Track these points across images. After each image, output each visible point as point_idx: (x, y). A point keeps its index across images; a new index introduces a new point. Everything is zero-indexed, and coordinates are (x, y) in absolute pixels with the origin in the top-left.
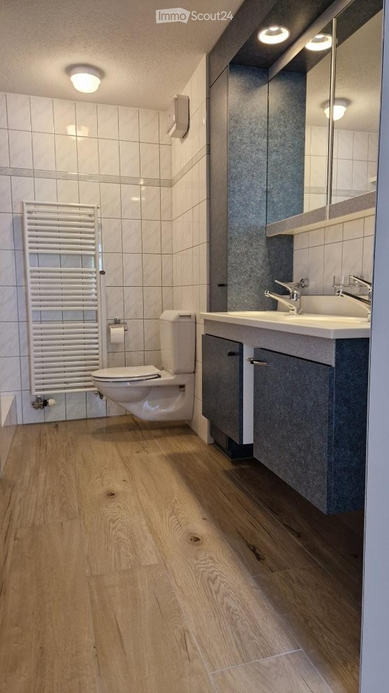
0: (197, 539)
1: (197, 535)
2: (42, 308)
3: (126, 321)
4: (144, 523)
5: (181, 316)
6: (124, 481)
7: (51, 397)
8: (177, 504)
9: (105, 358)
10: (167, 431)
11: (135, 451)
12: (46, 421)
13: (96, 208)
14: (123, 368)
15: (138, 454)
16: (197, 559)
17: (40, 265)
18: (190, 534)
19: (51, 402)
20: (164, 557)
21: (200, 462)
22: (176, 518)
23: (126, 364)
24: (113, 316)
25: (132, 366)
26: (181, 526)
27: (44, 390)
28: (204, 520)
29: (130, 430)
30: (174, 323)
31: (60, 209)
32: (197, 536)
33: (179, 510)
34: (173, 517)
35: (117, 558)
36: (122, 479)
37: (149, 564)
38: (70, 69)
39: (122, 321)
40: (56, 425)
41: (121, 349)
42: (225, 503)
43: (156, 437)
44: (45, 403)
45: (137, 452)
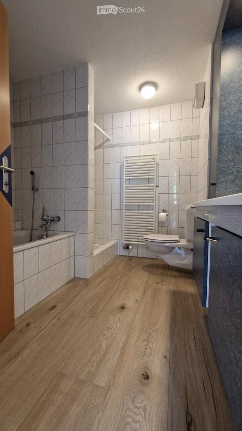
0: (147, 377)
1: (150, 371)
2: (130, 204)
3: (169, 211)
4: (123, 340)
5: (192, 207)
6: (136, 300)
7: (131, 245)
8: (155, 333)
9: (156, 229)
10: (183, 274)
11: (156, 282)
12: (129, 255)
13: (156, 155)
14: (166, 235)
15: (156, 284)
16: (133, 402)
17: (130, 184)
18: (146, 368)
19: (130, 247)
20: (112, 383)
21: (191, 302)
22: (146, 346)
23: (168, 233)
24: (162, 208)
25: (171, 234)
26: (144, 355)
27: (129, 241)
28: (164, 358)
29: (162, 269)
30: (188, 211)
31: (141, 158)
32: (149, 374)
33: (152, 339)
34: (145, 343)
35: (85, 364)
36: (136, 299)
37: (97, 384)
38: (141, 87)
39: (167, 211)
40: (131, 258)
41: (166, 225)
42: (190, 348)
43: (174, 276)
44: (128, 248)
45: (157, 283)
